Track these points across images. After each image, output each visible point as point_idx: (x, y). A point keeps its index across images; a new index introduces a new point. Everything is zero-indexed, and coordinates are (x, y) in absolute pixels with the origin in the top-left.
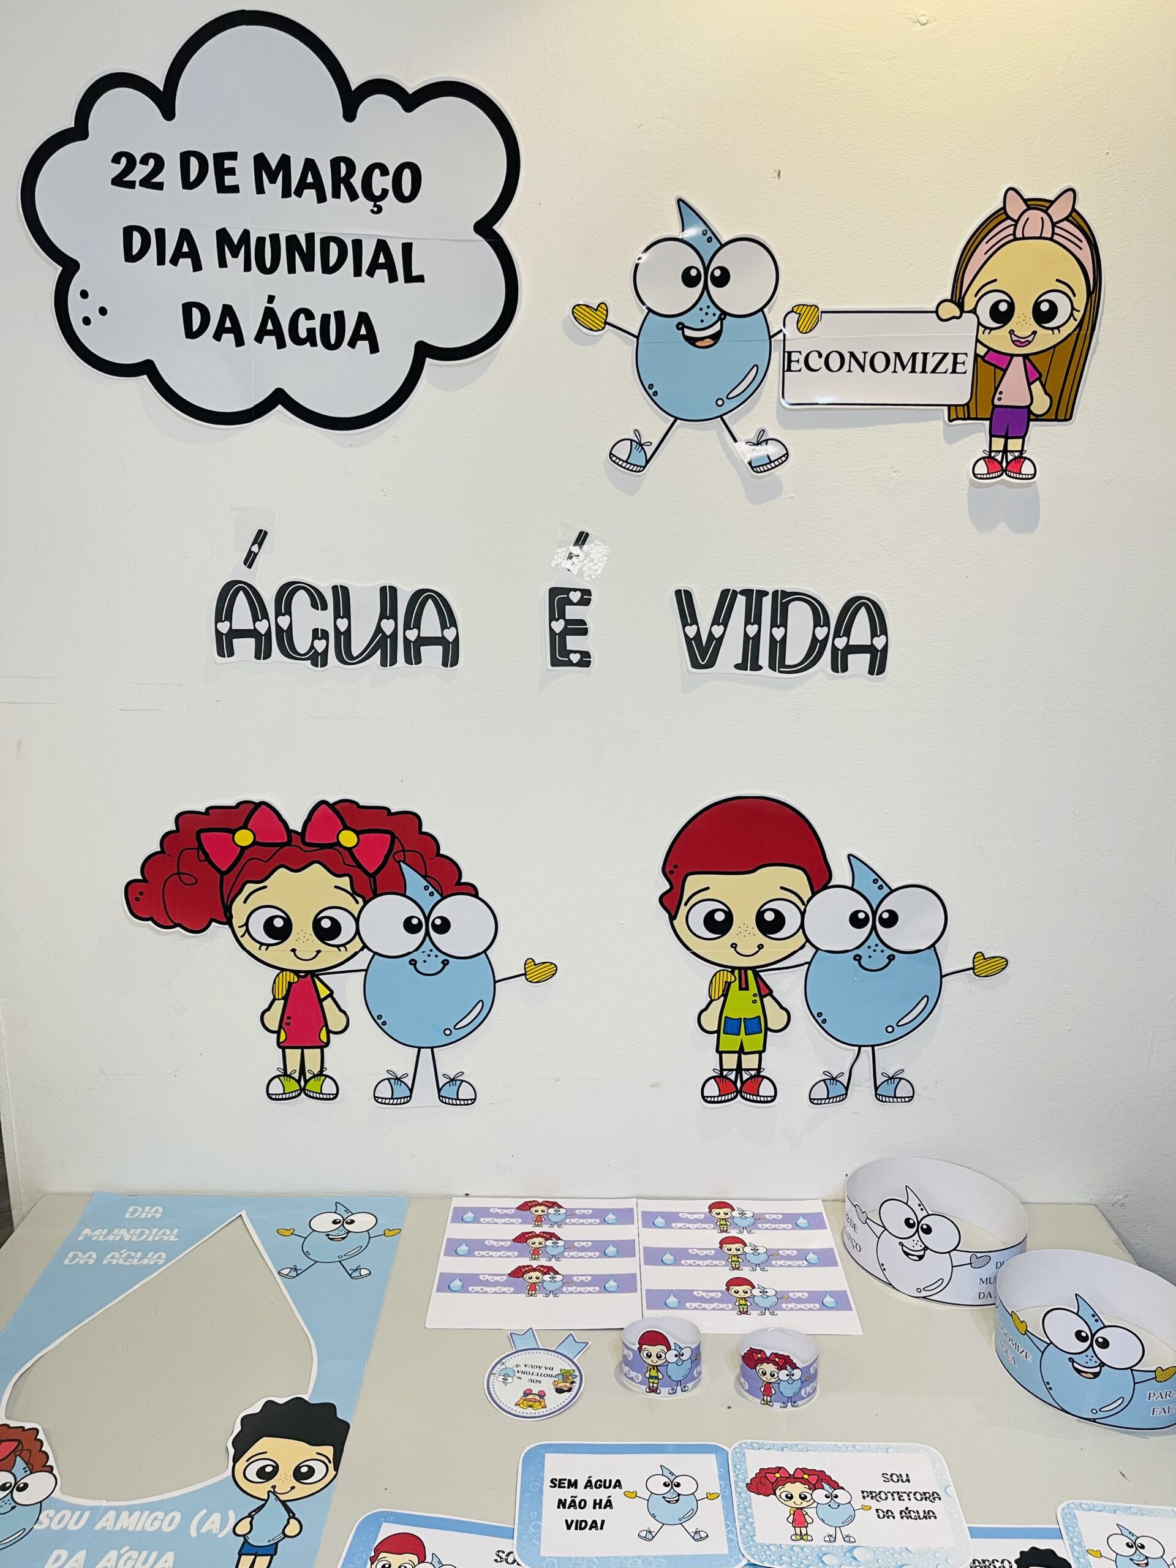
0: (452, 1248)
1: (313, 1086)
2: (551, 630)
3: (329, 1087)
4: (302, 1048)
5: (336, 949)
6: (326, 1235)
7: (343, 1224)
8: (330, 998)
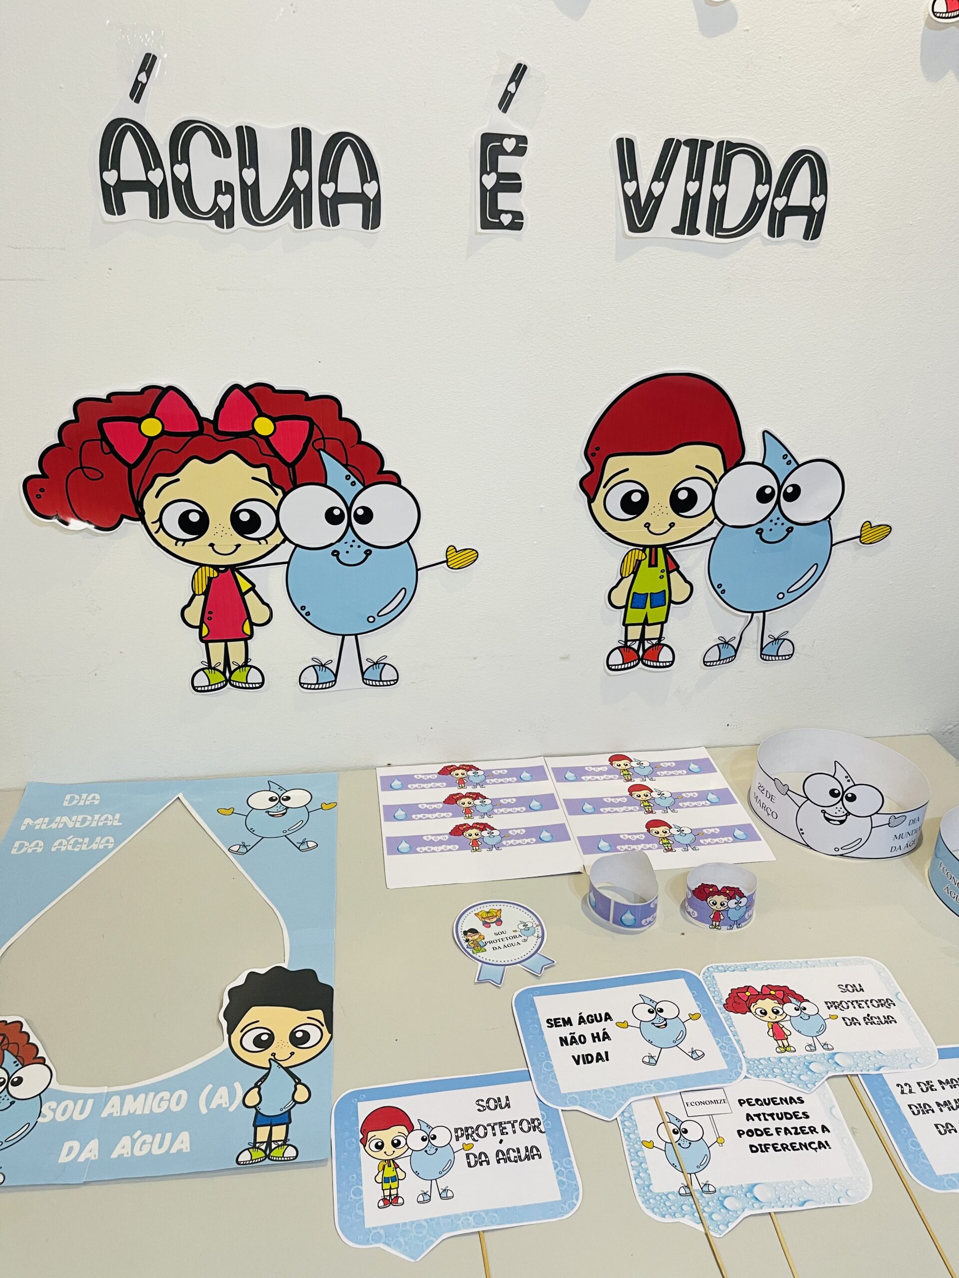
0: (390, 813)
1: (238, 676)
2: (482, 185)
3: (254, 677)
4: (226, 641)
5: (256, 542)
6: (266, 812)
7: (279, 801)
8: (252, 592)
